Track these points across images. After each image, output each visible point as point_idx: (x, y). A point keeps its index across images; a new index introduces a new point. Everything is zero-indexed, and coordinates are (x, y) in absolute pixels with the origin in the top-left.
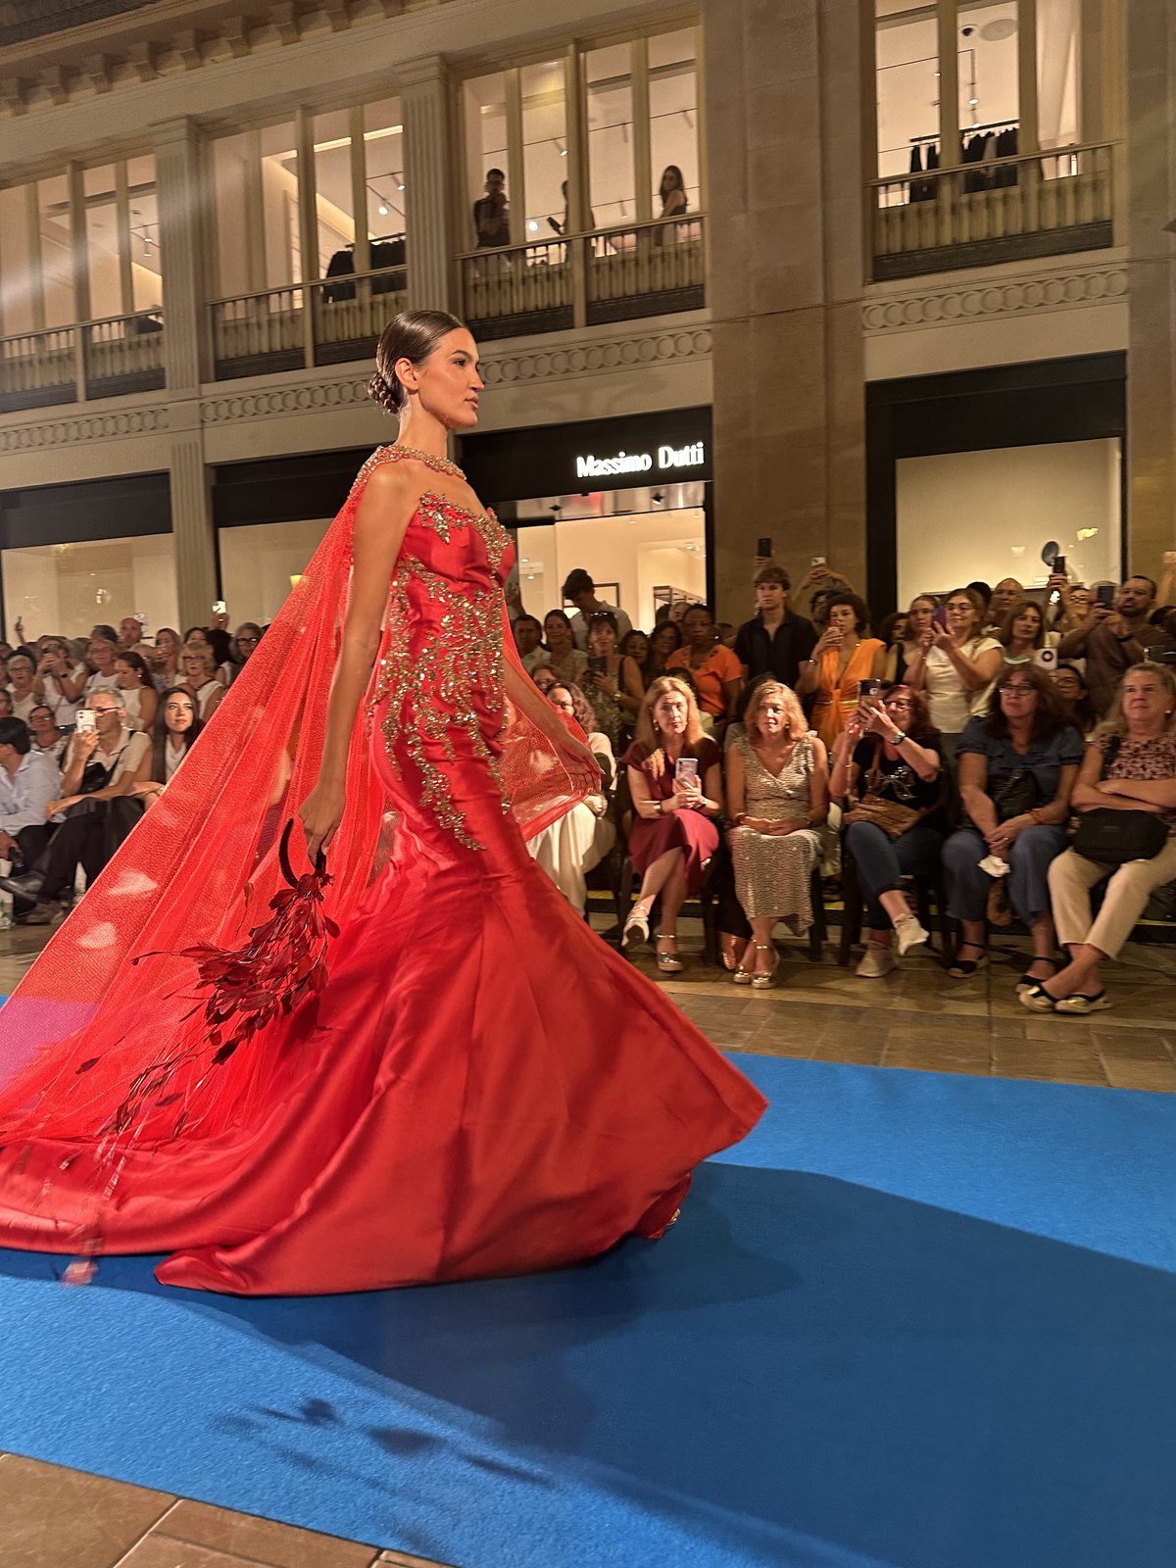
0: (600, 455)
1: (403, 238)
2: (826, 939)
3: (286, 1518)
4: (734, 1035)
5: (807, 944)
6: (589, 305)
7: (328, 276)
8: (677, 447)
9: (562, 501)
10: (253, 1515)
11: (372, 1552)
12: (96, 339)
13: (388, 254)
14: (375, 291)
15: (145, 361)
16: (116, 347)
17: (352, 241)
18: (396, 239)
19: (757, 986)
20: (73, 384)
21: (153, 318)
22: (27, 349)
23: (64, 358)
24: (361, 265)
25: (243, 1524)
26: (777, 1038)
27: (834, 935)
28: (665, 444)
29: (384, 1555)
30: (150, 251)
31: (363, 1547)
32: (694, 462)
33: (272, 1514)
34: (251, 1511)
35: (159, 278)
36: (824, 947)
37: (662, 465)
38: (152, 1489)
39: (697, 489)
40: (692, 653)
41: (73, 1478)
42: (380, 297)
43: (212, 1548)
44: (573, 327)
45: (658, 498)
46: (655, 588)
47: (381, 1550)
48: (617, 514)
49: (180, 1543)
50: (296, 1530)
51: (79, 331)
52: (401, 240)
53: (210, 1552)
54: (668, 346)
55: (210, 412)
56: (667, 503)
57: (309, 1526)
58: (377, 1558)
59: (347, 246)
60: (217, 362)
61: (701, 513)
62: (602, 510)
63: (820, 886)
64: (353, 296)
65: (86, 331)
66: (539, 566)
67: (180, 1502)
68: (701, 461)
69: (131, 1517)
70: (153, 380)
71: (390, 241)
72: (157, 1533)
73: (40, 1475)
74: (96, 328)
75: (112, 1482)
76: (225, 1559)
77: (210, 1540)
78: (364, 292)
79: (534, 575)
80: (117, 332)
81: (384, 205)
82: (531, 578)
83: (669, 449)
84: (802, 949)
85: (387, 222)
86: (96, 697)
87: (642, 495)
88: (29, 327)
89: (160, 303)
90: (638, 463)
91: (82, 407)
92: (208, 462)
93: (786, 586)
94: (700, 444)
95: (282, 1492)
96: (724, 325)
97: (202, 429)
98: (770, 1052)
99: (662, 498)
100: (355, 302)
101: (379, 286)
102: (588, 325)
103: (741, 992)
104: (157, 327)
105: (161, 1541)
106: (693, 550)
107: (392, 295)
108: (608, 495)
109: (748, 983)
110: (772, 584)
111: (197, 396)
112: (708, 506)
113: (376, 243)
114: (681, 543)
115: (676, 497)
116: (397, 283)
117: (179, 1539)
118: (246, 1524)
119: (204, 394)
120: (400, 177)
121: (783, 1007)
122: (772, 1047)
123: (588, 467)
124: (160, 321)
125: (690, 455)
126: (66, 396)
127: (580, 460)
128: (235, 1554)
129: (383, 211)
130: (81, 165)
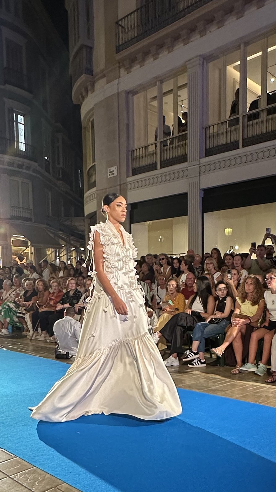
7: (249, 111)
14: (268, 114)
15: (180, 152)
16: (171, 148)
17: (260, 94)
20: (156, 163)
22: (141, 152)
23: (154, 154)
24: (263, 105)
42: (270, 117)
51: (159, 143)
55: (203, 169)
59: (257, 97)
60: (206, 150)
64: (259, 117)
70: (183, 159)
78: (264, 116)
88: (143, 145)
91: (159, 171)
92: (201, 188)
97: (199, 176)
100: (260, 120)
101: (270, 112)
111: (198, 163)
113: (270, 94)
126: (152, 167)
129: (272, 80)
130: (162, 82)
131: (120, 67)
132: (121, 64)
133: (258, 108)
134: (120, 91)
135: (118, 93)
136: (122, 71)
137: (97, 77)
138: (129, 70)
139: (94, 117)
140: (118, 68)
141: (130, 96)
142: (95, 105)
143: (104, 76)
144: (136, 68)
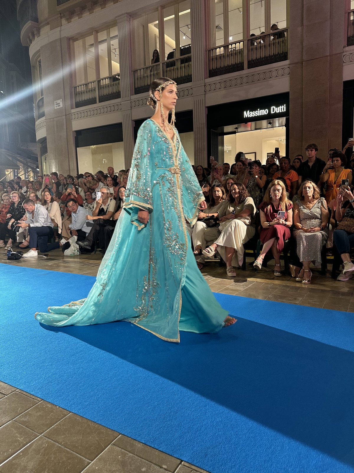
0: (252, 110)
1: (190, 45)
2: (327, 268)
3: (153, 446)
4: (295, 299)
5: (321, 270)
6: (249, 62)
7: (167, 59)
8: (277, 106)
9: (238, 126)
10: (142, 443)
11: (179, 461)
12: (102, 84)
13: (186, 51)
14: (182, 63)
15: (114, 90)
16: (107, 86)
17: (175, 48)
18: (188, 46)
19: (304, 283)
20: (96, 98)
21: (117, 77)
22: (83, 88)
23: (93, 90)
24: (177, 56)
25: (139, 445)
26: (311, 301)
27: (330, 267)
28: (273, 106)
29: (183, 463)
30: (116, 57)
31: (176, 459)
32: (283, 111)
33: (148, 444)
34: (142, 442)
35: (119, 64)
36: (326, 271)
37: (272, 112)
38: (113, 430)
39: (283, 120)
40: (282, 173)
41: (90, 423)
42: (183, 65)
43: (130, 452)
44: (244, 70)
45: (270, 123)
46: (267, 153)
47: (182, 461)
48: (256, 129)
49: (120, 449)
50: (156, 450)
51: (97, 82)
52: (189, 46)
53: (129, 453)
54: (274, 74)
55: (133, 104)
56: (273, 125)
57: (160, 449)
58: (180, 463)
59: (173, 50)
60: (135, 89)
61: (284, 128)
62: (251, 128)
63: (324, 251)
64: (174, 65)
65: (99, 82)
66: (230, 148)
67: (120, 435)
68: (285, 111)
69: (106, 438)
70: (117, 95)
71: (187, 47)
72: (113, 444)
73: (81, 421)
74: (102, 81)
75: (101, 426)
76: (133, 456)
77: (129, 449)
78: (178, 64)
79: (228, 151)
80: (107, 81)
81: (184, 35)
82: (227, 152)
83: (274, 107)
84: (318, 271)
85: (185, 41)
86: (102, 189)
87: (264, 123)
88: (83, 82)
89: (119, 73)
90: (264, 112)
91: (98, 105)
92: (132, 120)
93: (316, 150)
94: (285, 105)
95: (151, 437)
96: (293, 65)
97: (131, 109)
98: (308, 305)
99: (272, 123)
100: (176, 67)
101: (183, 61)
102: (248, 68)
103: (298, 285)
104: (118, 79)
105: (115, 447)
106: (281, 141)
107: (187, 64)
108: (253, 123)
109: (301, 282)
110: (311, 149)
111: (130, 99)
112: (287, 125)
113: (182, 48)
114: (277, 138)
115: (276, 123)
116: (189, 60)
117: (120, 448)
118: (140, 445)
119: (131, 99)
120: (190, 26)
121: (312, 290)
122: (309, 303)
123: (247, 114)
124: (119, 78)
125: (281, 109)
126: (92, 101)
127: (245, 112)
128: (137, 455)
129: (184, 38)
130: (97, 32)
131: (61, 18)
132: (62, 15)
133: (173, 58)
134: (62, 37)
135: (60, 39)
136: (64, 21)
137: (42, 25)
138: (69, 20)
139: (41, 58)
140: (59, 18)
141: (71, 41)
142: (41, 47)
143: (48, 24)
144: (75, 19)
